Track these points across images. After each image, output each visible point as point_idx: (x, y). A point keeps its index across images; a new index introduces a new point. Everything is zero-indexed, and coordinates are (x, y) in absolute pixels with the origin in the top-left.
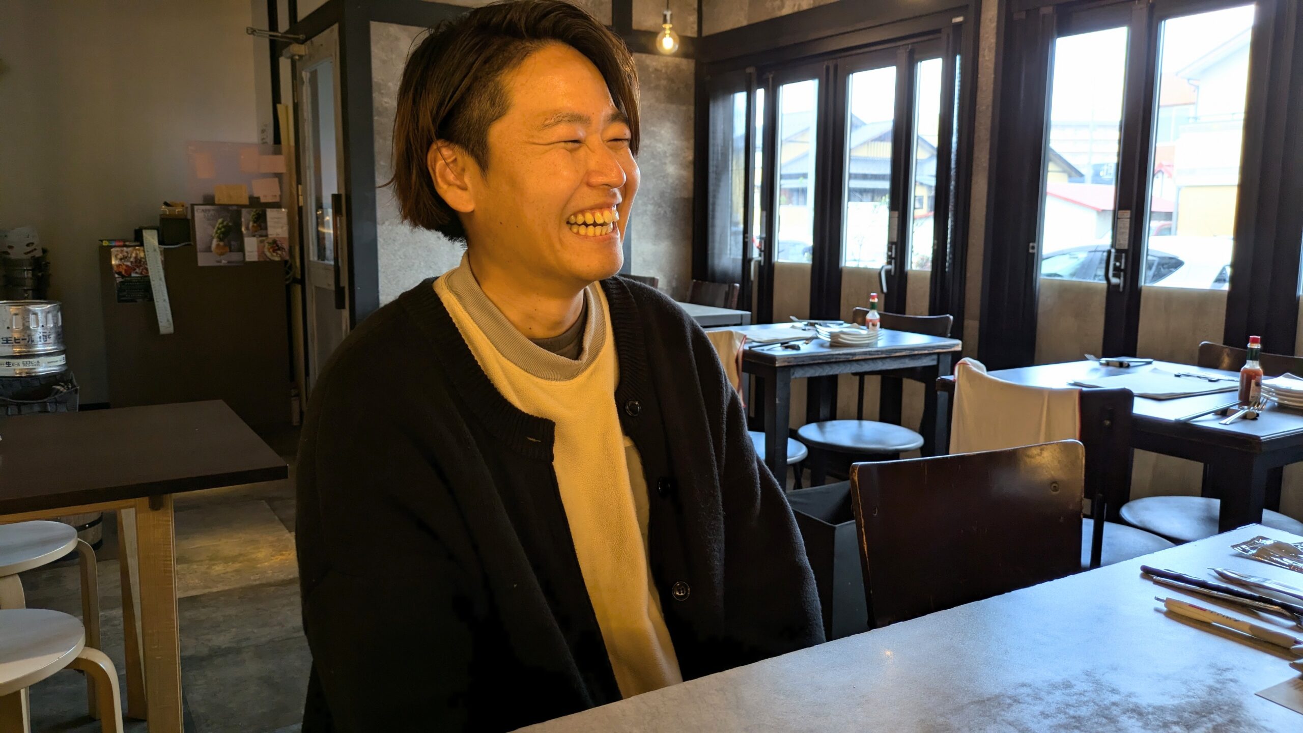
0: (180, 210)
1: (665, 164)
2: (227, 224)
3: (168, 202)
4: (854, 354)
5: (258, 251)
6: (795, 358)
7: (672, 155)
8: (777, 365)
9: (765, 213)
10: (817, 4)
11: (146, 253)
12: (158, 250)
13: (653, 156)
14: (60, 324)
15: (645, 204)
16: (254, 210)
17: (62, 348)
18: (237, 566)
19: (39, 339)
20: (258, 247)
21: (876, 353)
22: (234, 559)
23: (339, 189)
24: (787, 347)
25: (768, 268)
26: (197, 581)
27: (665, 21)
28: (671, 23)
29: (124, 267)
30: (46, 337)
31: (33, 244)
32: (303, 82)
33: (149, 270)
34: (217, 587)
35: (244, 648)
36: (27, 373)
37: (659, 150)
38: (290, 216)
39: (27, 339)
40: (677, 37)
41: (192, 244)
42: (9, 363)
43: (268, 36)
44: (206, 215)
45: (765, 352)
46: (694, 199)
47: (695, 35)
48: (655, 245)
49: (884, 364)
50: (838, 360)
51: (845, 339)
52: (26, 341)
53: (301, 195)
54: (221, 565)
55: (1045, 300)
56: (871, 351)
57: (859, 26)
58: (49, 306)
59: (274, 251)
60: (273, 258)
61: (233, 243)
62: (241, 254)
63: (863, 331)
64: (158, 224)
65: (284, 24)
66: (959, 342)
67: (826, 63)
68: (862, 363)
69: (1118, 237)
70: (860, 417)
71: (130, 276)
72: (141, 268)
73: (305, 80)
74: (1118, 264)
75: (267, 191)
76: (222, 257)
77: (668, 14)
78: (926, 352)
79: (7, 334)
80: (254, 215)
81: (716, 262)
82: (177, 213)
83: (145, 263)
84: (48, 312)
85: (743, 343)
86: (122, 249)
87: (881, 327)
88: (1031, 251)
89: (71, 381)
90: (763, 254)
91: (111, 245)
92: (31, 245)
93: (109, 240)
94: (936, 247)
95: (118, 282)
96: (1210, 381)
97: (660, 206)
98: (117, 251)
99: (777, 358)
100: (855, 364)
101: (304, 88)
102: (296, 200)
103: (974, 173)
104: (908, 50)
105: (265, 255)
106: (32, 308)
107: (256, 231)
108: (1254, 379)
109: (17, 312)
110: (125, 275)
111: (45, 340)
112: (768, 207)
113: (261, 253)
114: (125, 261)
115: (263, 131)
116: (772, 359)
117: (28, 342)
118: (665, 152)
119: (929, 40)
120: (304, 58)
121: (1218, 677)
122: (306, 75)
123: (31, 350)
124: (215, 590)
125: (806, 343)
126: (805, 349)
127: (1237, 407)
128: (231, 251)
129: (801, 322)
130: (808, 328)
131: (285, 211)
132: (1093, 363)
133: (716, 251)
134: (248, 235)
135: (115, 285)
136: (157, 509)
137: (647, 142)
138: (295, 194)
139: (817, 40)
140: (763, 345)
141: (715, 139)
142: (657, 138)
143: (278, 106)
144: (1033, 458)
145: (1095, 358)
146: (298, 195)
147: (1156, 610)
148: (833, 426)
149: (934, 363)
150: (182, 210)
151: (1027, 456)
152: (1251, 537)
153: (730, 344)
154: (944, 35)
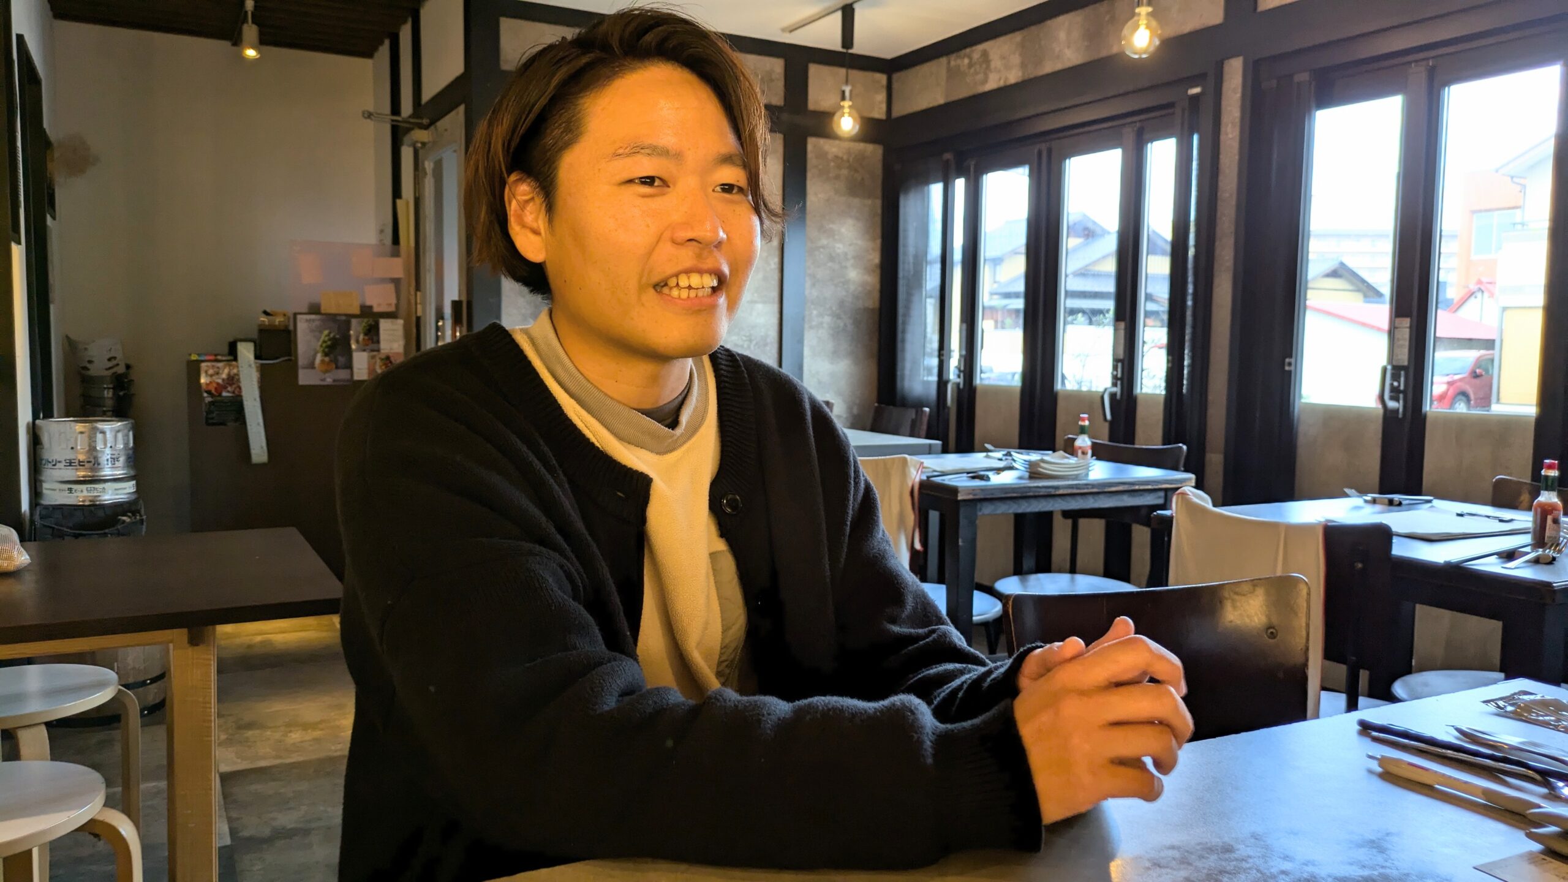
0: (280, 320)
1: (846, 267)
2: (334, 336)
3: (268, 310)
4: (1057, 488)
5: (369, 369)
6: (982, 490)
7: (854, 258)
8: (960, 498)
9: (964, 326)
10: (1026, 77)
11: (240, 369)
12: (253, 366)
13: (832, 258)
14: (131, 444)
15: (821, 315)
16: (366, 320)
17: (132, 473)
18: (317, 734)
19: (106, 462)
20: (368, 364)
21: (1085, 487)
22: (313, 726)
23: (460, 295)
24: (973, 478)
25: (968, 392)
26: (268, 750)
27: (843, 98)
28: (851, 100)
29: (215, 385)
30: (114, 460)
31: (115, 358)
32: (426, 173)
33: (243, 389)
35: (313, 829)
36: (91, 501)
37: (838, 251)
38: (406, 327)
39: (93, 462)
40: (858, 120)
41: (293, 358)
42: (71, 489)
43: (389, 121)
44: (310, 325)
45: (947, 482)
46: (881, 309)
47: (884, 116)
48: (832, 363)
49: (1096, 500)
50: (1037, 494)
51: (1045, 469)
52: (91, 464)
53: (420, 303)
54: (299, 732)
55: (1306, 431)
56: (1079, 484)
57: (1077, 101)
58: (119, 424)
61: (340, 358)
62: (349, 371)
63: (1073, 460)
64: (255, 335)
65: (407, 108)
66: (1193, 476)
67: (1037, 146)
68: (1069, 499)
69: (1396, 351)
70: (1073, 570)
71: (220, 395)
72: (234, 386)
73: (428, 171)
74: (1396, 384)
75: (380, 299)
76: (327, 375)
77: (847, 89)
78: (1150, 487)
79: (70, 455)
80: (365, 327)
81: (907, 384)
82: (277, 323)
83: (238, 380)
84: (118, 431)
85: (920, 472)
86: (213, 364)
87: (1093, 456)
88: (1287, 368)
89: (139, 512)
90: (962, 375)
91: (200, 359)
92: (113, 360)
93: (199, 355)
94: (1170, 365)
95: (207, 402)
96: (1501, 521)
97: (839, 317)
98: (207, 366)
99: (960, 489)
100: (1059, 500)
101: (427, 181)
102: (414, 309)
103: (1216, 273)
104: (1135, 129)
106: (100, 425)
107: (367, 345)
108: (1550, 514)
109: (82, 430)
110: (215, 393)
111: (113, 463)
112: (969, 320)
113: (372, 370)
114: (216, 379)
115: (382, 231)
116: (954, 490)
117: (94, 465)
118: (846, 254)
119: (1161, 116)
120: (427, 146)
122: (429, 166)
123: (97, 474)
125: (998, 474)
126: (996, 480)
127: (1528, 549)
128: (337, 368)
129: (999, 451)
130: (1004, 458)
131: (401, 322)
132: (1356, 501)
133: (907, 372)
134: (357, 350)
135: (204, 405)
136: (197, 645)
137: (824, 242)
138: (413, 301)
139: (1029, 118)
140: (944, 474)
141: (906, 238)
142: (836, 237)
143: (398, 201)
144: (1244, 595)
145: (1358, 494)
146: (416, 304)
147: (1371, 772)
148: (1038, 579)
149: (1161, 501)
150: (282, 319)
151: (1236, 593)
152: (1512, 692)
153: (904, 473)
154: (1178, 110)
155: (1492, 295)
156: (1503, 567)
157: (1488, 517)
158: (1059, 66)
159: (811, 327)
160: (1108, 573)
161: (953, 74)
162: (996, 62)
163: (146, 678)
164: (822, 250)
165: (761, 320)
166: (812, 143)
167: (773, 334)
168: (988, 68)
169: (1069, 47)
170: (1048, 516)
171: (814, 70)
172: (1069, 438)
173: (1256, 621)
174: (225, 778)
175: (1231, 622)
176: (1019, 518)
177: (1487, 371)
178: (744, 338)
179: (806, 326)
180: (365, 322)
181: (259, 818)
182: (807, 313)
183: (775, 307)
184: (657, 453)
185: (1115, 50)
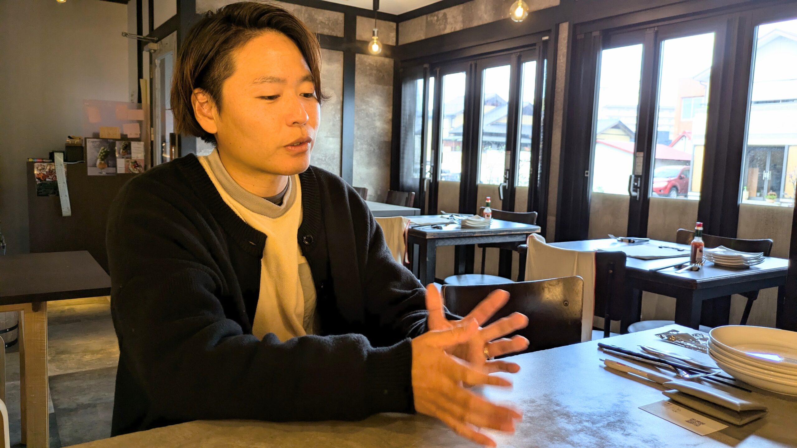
0: (78, 141)
1: (375, 120)
2: (107, 150)
3: (71, 136)
4: (475, 233)
5: (125, 167)
6: (438, 234)
7: (379, 115)
8: (427, 238)
9: (433, 151)
10: (465, 28)
11: (56, 167)
12: (63, 165)
13: (368, 115)
15: (362, 144)
16: (124, 142)
18: (99, 356)
20: (125, 165)
21: (488, 232)
22: (97, 352)
23: (174, 131)
24: (434, 228)
25: (435, 185)
26: (73, 365)
27: (374, 35)
28: (377, 36)
29: (42, 175)
32: (156, 66)
33: (57, 177)
34: (86, 368)
35: (98, 404)
37: (371, 112)
38: (146, 147)
40: (380, 44)
41: (84, 161)
43: (136, 38)
44: (94, 144)
45: (421, 230)
46: (392, 142)
47: (394, 44)
48: (367, 169)
49: (493, 239)
50: (465, 236)
51: (469, 224)
53: (153, 134)
54: (90, 355)
55: (594, 205)
56: (485, 231)
57: (489, 41)
59: (135, 167)
60: (134, 172)
61: (110, 162)
62: (115, 168)
63: (482, 219)
64: (64, 149)
65: (146, 31)
66: (540, 227)
67: (470, 62)
68: (480, 238)
69: (637, 168)
70: (483, 273)
71: (45, 180)
72: (52, 176)
73: (157, 65)
74: (636, 184)
75: (132, 131)
76: (103, 170)
77: (376, 30)
78: (519, 233)
80: (123, 146)
81: (405, 180)
82: (76, 143)
83: (55, 173)
85: (408, 225)
86: (41, 164)
87: (492, 217)
88: (586, 175)
89: (2, 241)
90: (432, 176)
91: (34, 161)
93: (33, 159)
94: (531, 173)
95: (38, 183)
96: (679, 250)
97: (371, 145)
98: (38, 165)
99: (427, 233)
100: (477, 239)
101: (156, 70)
102: (150, 137)
103: (554, 128)
104: (518, 56)
105: (130, 170)
107: (125, 155)
108: (698, 248)
110: (42, 179)
112: (436, 148)
113: (127, 168)
114: (43, 171)
115: (132, 95)
116: (424, 234)
118: (375, 114)
119: (530, 50)
120: (157, 52)
121: (621, 399)
122: (157, 62)
124: (84, 370)
125: (446, 226)
126: (445, 229)
127: (688, 264)
128: (108, 166)
129: (447, 215)
130: (450, 218)
131: (142, 143)
132: (613, 240)
133: (405, 174)
134: (119, 158)
135: (36, 185)
136: (37, 311)
137: (364, 107)
138: (149, 133)
139: (465, 48)
140: (420, 226)
141: (405, 106)
142: (370, 105)
143: (141, 80)
144: (554, 286)
145: (615, 237)
146: (151, 134)
147: (600, 366)
148: (466, 277)
149: (524, 240)
150: (79, 141)
151: (551, 285)
152: (669, 330)
153: (401, 226)
154: (537, 47)
155: (690, 139)
156: (676, 273)
157: (673, 248)
158: (481, 23)
159: (357, 150)
160: (501, 275)
161: (429, 25)
162: (450, 20)
163: (7, 328)
164: (362, 111)
165: (332, 146)
166: (358, 56)
167: (338, 153)
168: (446, 21)
169: (486, 14)
170: (473, 246)
171: (359, 19)
172: (482, 208)
173: (559, 297)
174: (51, 379)
175: (548, 298)
176: (457, 247)
177: (686, 176)
178: (323, 155)
179: (355, 150)
180: (123, 143)
181: (69, 399)
182: (355, 143)
183: (339, 140)
184: (272, 218)
185: (507, 16)
